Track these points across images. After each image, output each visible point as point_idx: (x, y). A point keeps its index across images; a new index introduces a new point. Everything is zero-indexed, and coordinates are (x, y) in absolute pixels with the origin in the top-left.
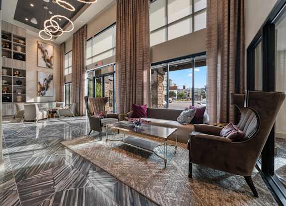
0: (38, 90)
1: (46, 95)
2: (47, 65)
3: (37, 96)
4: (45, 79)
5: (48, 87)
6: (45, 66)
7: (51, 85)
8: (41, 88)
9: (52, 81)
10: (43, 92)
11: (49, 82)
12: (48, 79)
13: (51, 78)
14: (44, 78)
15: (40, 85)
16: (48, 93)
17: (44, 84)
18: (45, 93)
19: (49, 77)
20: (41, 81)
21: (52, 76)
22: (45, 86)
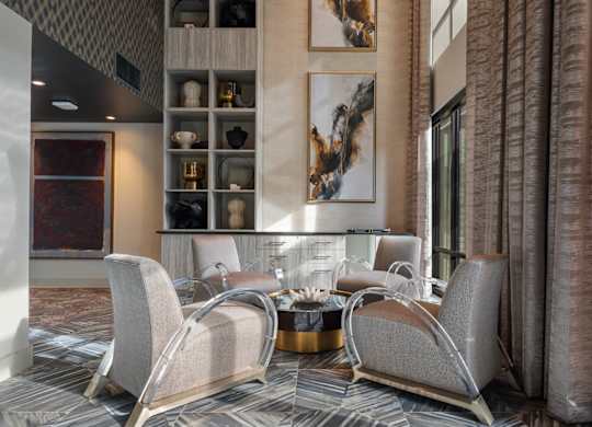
0: (309, 169)
1: (344, 194)
2: (348, 33)
3: (307, 200)
4: (341, 110)
5: (350, 149)
6: (340, 42)
7: (363, 139)
8: (322, 156)
9: (368, 119)
10: (332, 177)
11: (355, 122)
12: (351, 105)
13: (366, 98)
14: (337, 103)
15: (320, 143)
16: (354, 181)
17: (337, 138)
18: (337, 185)
19: (354, 99)
20: (324, 122)
21: (372, 89)
22: (338, 149)
